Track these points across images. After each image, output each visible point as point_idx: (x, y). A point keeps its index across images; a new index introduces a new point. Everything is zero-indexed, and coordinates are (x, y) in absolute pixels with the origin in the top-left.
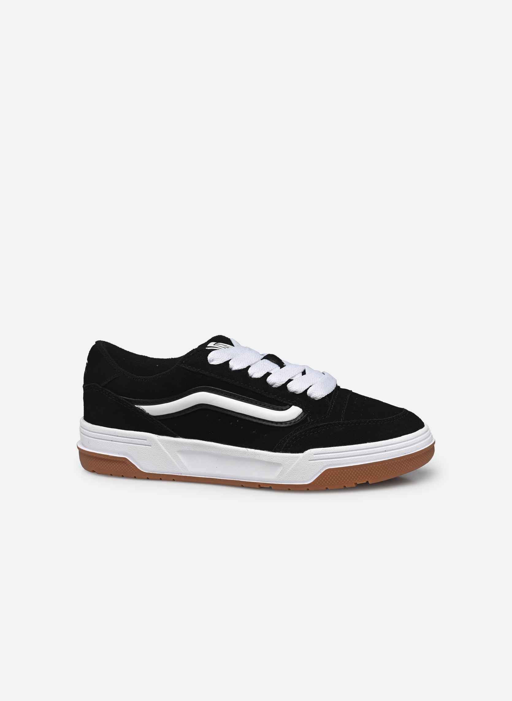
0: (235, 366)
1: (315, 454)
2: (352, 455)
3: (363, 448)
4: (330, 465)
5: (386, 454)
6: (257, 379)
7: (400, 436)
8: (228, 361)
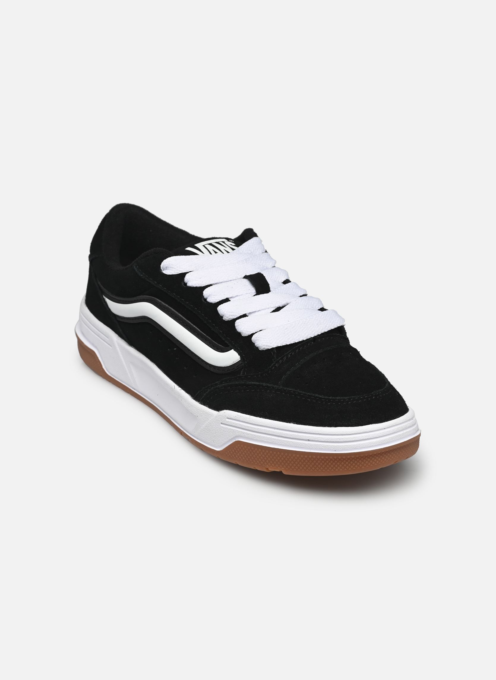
0: (192, 281)
1: (228, 418)
2: (267, 433)
3: (283, 428)
4: (241, 437)
5: (309, 444)
6: (211, 303)
7: (336, 426)
8: (185, 274)
